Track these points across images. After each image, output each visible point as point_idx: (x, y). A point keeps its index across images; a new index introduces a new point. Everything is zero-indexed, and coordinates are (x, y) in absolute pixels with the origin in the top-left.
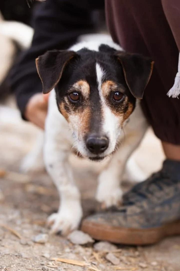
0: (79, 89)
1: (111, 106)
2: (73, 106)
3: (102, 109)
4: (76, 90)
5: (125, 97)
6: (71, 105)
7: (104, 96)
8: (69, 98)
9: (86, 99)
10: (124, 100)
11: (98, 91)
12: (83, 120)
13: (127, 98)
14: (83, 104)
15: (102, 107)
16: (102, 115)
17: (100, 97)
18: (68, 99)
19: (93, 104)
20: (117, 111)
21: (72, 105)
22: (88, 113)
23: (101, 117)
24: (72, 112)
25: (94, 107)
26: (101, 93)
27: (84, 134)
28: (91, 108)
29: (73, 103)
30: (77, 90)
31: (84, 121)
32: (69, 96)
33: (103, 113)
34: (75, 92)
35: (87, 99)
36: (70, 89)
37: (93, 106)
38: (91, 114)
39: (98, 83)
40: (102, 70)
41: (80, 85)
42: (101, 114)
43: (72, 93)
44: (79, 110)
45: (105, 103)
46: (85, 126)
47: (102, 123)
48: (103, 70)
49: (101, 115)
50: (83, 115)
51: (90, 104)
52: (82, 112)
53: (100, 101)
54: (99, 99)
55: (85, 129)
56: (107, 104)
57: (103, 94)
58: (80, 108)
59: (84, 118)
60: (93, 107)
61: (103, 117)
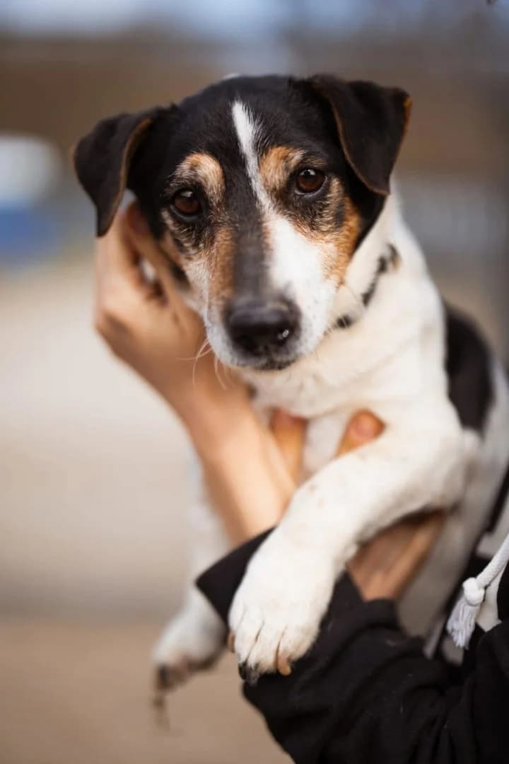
0: (193, 177)
1: (290, 215)
2: (190, 233)
3: (264, 225)
4: (187, 184)
5: (330, 179)
6: (185, 230)
7: (268, 191)
8: (175, 211)
9: (214, 204)
10: (327, 190)
11: (248, 180)
12: (216, 265)
13: (335, 183)
14: (213, 221)
15: (264, 219)
16: (266, 241)
17: (256, 193)
18: (173, 216)
19: (238, 217)
20: (313, 226)
21: (188, 231)
22: (227, 243)
23: (263, 246)
24: (192, 251)
25: (241, 222)
26: (257, 185)
27: (221, 303)
28: (231, 229)
29: (187, 225)
30: (189, 183)
31: (218, 266)
32: (172, 207)
33: (268, 236)
34: (186, 189)
35: (219, 204)
36: (172, 185)
37: (239, 223)
38: (233, 244)
39: (245, 155)
40: (251, 116)
41: (193, 167)
42: (261, 238)
43: (178, 194)
44: (204, 242)
45: (271, 208)
46: (221, 279)
47: (267, 263)
48: (255, 118)
49: (263, 242)
50: (214, 251)
51: (228, 217)
52: (212, 243)
53: (257, 205)
54: (253, 198)
55: (223, 289)
56: (280, 209)
57: (265, 186)
58: (206, 234)
59: (218, 259)
60: (237, 225)
61: (267, 245)
